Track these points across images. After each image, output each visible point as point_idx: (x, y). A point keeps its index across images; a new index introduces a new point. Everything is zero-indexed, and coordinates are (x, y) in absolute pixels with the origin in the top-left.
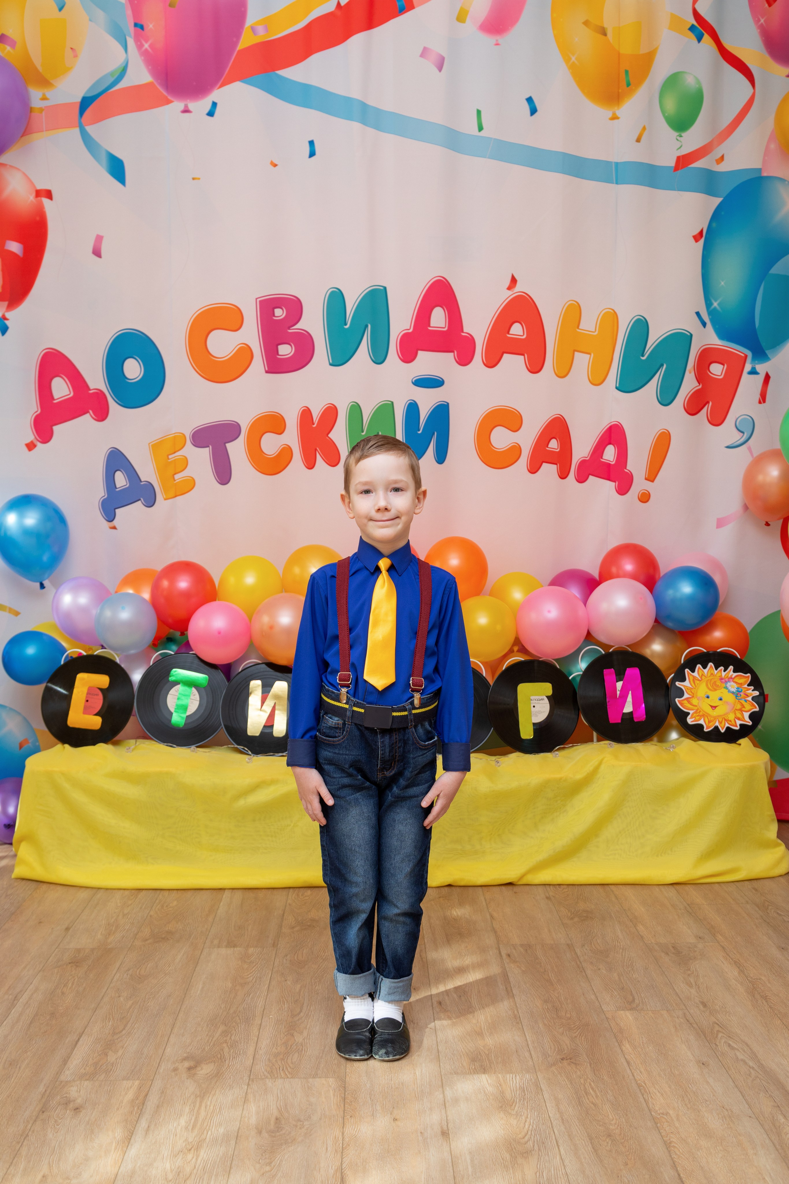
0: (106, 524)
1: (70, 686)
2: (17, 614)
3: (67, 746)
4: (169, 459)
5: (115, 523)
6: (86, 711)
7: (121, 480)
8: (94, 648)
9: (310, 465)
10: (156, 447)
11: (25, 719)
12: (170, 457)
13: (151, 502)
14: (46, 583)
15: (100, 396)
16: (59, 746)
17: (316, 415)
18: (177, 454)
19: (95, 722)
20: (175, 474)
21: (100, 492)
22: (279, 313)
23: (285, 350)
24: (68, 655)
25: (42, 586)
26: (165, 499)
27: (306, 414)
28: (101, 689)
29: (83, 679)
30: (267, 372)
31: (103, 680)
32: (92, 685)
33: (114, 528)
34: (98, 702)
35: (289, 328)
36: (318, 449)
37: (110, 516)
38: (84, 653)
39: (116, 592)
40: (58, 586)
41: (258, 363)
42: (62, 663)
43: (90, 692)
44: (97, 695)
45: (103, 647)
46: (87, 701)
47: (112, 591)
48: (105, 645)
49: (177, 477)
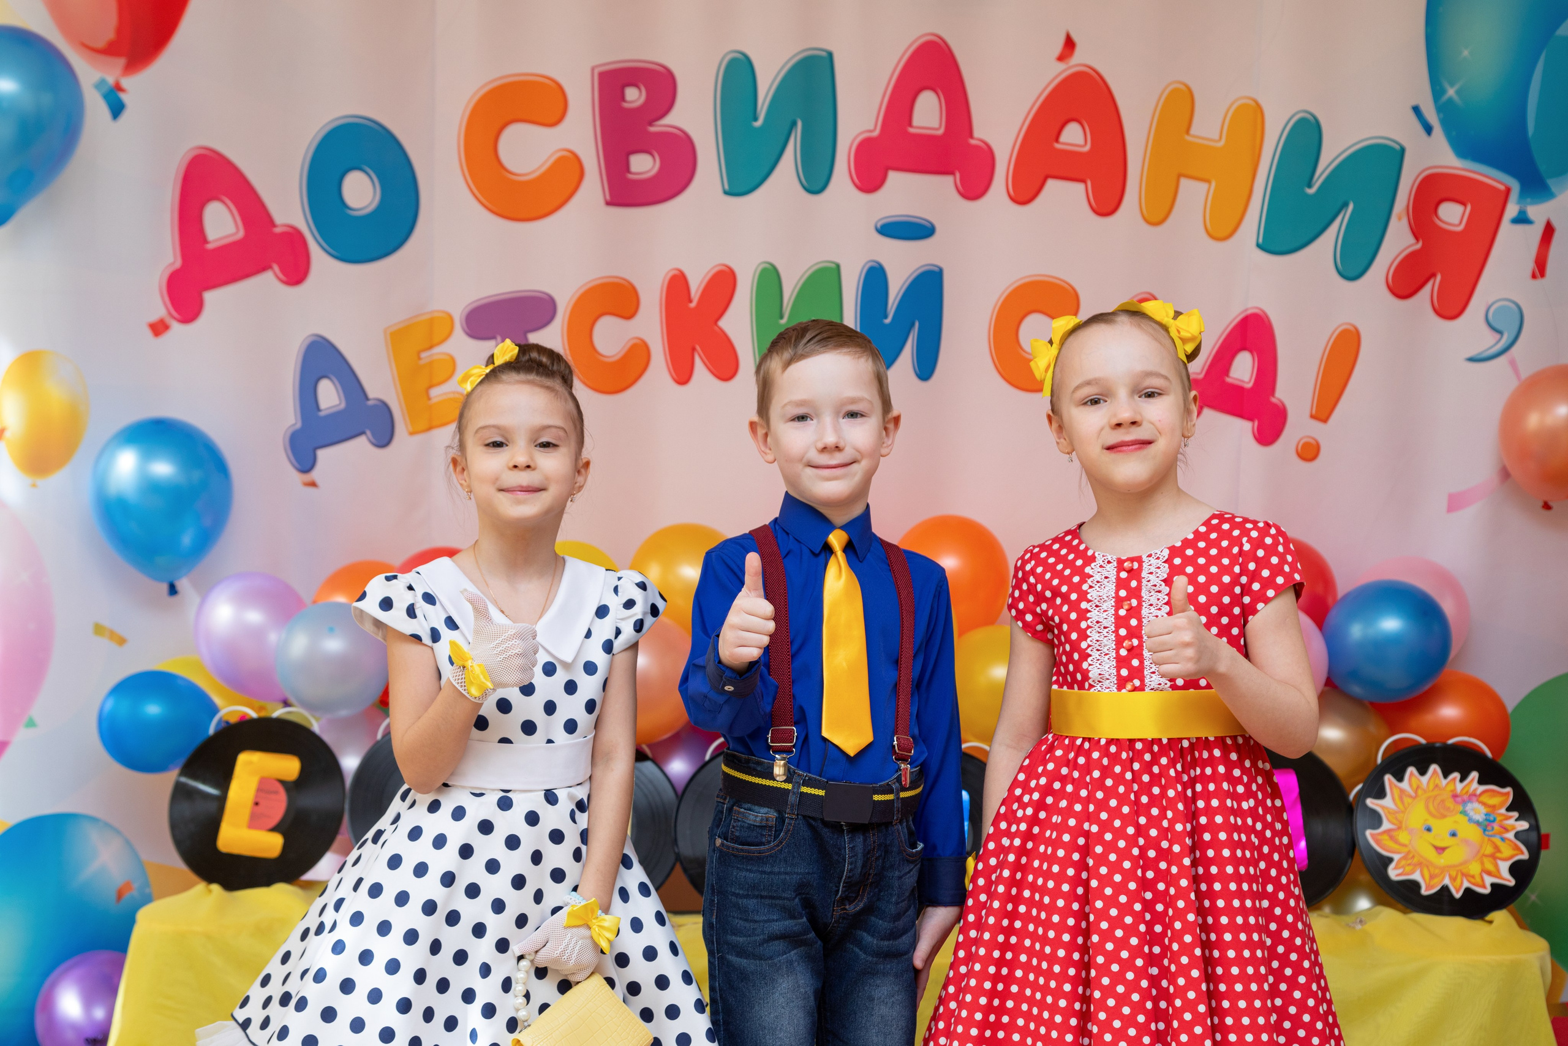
0: (296, 477)
1: (223, 776)
2: (122, 641)
3: (216, 888)
4: (419, 358)
5: (316, 475)
6: (254, 822)
7: (329, 396)
8: (269, 705)
9: (683, 376)
10: (398, 337)
11: (128, 842)
12: (423, 355)
13: (384, 438)
14: (183, 584)
15: (294, 240)
16: (201, 886)
17: (696, 284)
18: (436, 350)
19: (270, 844)
20: (431, 386)
21: (289, 417)
22: (634, 96)
23: (643, 165)
24: (220, 721)
25: (173, 590)
26: (412, 434)
27: (678, 283)
28: (282, 782)
29: (250, 763)
30: (608, 203)
31: (289, 766)
32: (266, 774)
33: (313, 484)
34: (278, 807)
35: (651, 124)
36: (698, 348)
37: (305, 462)
38: (254, 715)
39: (315, 602)
40: (205, 591)
41: (593, 187)
42: (211, 731)
43: (264, 787)
44: (276, 793)
45: (286, 703)
46: (257, 804)
47: (307, 598)
48: (292, 700)
49: (435, 392)
